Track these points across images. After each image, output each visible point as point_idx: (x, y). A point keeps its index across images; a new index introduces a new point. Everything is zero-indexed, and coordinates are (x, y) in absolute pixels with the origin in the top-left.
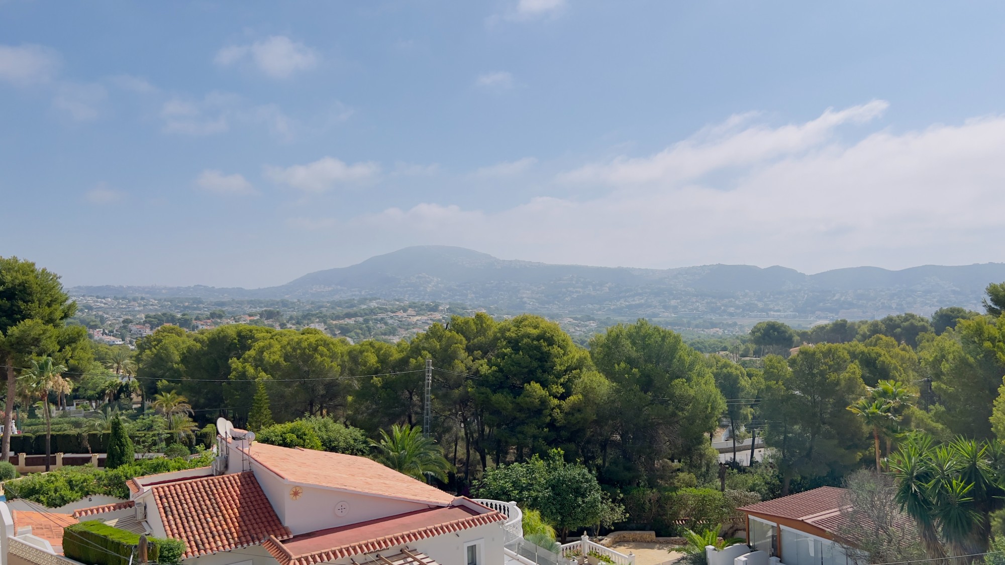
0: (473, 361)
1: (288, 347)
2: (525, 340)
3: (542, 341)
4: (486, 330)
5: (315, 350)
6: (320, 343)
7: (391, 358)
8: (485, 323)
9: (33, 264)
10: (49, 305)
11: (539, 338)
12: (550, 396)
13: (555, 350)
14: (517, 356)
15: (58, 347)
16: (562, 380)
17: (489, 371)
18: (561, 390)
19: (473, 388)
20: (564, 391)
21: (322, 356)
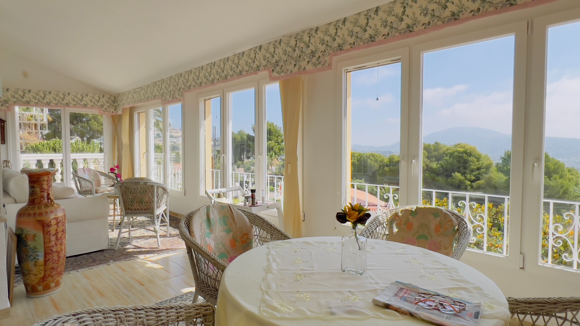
0: (430, 162)
1: (359, 157)
2: (455, 153)
3: (464, 154)
4: (439, 149)
5: (369, 158)
6: (371, 155)
7: (394, 160)
8: (439, 146)
9: (273, 123)
10: (277, 137)
11: (462, 153)
12: (466, 179)
13: (472, 158)
14: (450, 160)
15: (279, 151)
16: (474, 173)
17: (436, 167)
18: (473, 178)
19: (428, 174)
20: (475, 178)
21: (371, 160)
